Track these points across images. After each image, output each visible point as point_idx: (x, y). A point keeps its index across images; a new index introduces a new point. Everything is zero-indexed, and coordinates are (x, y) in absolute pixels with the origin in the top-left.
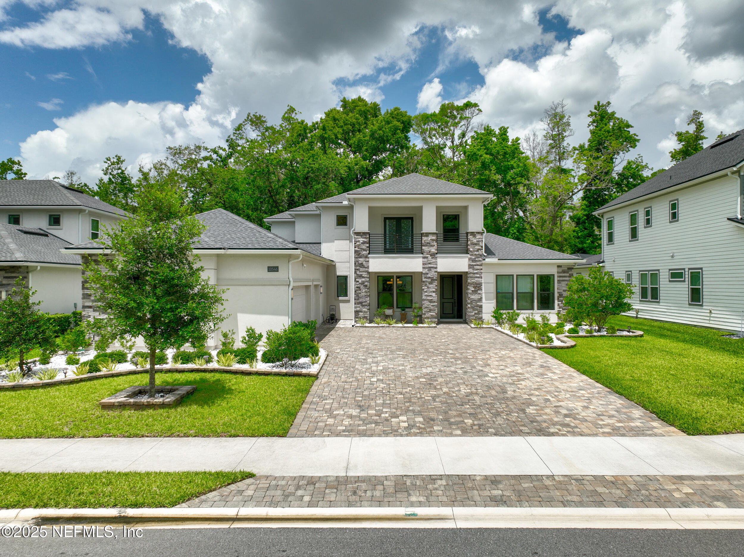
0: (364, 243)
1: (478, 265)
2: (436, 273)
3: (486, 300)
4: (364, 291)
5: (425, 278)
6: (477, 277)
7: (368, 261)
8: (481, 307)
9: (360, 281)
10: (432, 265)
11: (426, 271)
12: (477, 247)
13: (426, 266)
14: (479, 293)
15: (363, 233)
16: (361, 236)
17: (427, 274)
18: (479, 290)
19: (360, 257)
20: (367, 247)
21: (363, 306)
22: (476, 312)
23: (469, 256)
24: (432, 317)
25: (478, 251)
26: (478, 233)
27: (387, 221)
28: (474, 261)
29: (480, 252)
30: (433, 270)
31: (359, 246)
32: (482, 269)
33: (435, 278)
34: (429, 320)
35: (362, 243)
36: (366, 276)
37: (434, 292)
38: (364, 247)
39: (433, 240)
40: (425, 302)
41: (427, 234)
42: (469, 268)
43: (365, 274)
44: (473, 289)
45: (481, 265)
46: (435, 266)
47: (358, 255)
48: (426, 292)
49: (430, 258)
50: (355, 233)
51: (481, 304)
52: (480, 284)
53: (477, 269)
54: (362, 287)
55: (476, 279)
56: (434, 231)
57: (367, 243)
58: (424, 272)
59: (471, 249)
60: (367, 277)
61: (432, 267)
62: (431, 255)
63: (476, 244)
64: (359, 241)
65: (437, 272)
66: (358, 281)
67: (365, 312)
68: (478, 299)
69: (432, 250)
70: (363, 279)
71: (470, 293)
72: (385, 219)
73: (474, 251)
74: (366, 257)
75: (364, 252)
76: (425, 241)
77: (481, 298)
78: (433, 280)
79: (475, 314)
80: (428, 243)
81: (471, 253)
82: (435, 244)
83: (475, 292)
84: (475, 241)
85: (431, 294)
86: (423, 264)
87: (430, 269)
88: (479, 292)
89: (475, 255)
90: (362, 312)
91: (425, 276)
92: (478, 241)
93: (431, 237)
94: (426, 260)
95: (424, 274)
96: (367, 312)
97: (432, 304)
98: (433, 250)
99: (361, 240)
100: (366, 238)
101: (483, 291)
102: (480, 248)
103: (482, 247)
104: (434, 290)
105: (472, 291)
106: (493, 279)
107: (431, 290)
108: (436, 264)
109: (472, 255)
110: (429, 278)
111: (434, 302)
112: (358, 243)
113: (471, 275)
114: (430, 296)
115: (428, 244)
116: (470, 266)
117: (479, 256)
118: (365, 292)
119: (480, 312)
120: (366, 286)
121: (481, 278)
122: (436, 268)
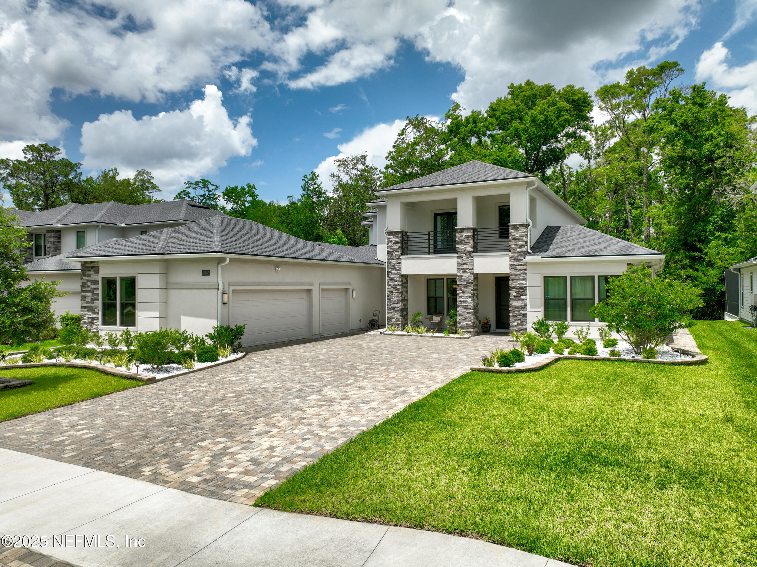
0: (396, 243)
1: (521, 265)
2: (472, 276)
3: (531, 307)
4: (396, 296)
5: (460, 281)
6: (519, 280)
7: (400, 263)
8: (525, 316)
9: (392, 284)
10: (467, 266)
11: (460, 273)
12: (520, 243)
13: (460, 267)
14: (523, 300)
15: (395, 232)
16: (393, 235)
17: (462, 276)
18: (522, 295)
19: (393, 259)
20: (399, 247)
21: (395, 311)
22: (519, 322)
23: (510, 254)
24: (468, 326)
25: (521, 247)
26: (522, 225)
27: (439, 218)
28: (516, 259)
29: (524, 249)
30: (469, 272)
31: (391, 246)
32: (526, 270)
33: (470, 281)
34: (464, 330)
35: (394, 243)
36: (398, 279)
37: (469, 297)
38: (396, 247)
39: (468, 237)
40: (460, 308)
41: (462, 230)
42: (511, 269)
43: (397, 278)
44: (515, 294)
45: (525, 265)
46: (471, 267)
47: (390, 256)
48: (460, 297)
49: (465, 257)
50: (388, 232)
51: (525, 312)
52: (524, 288)
53: (520, 270)
54: (394, 291)
55: (519, 282)
56: (470, 226)
57: (399, 243)
58: (458, 274)
59: (513, 246)
60: (399, 281)
61: (468, 268)
62: (466, 254)
63: (519, 239)
64: (391, 241)
65: (473, 273)
66: (390, 285)
67: (397, 318)
68: (521, 306)
69: (467, 248)
70: (396, 283)
71: (512, 299)
72: (436, 215)
73: (516, 248)
74: (399, 258)
75: (396, 253)
76: (459, 238)
77: (525, 305)
78: (468, 283)
79: (518, 324)
80: (462, 240)
81: (512, 251)
82: (471, 241)
83: (517, 298)
84: (517, 235)
85: (466, 300)
86: (458, 265)
87: (465, 269)
88: (522, 297)
89: (518, 252)
90: (394, 318)
91: (460, 278)
92: (521, 236)
93: (466, 233)
94: (460, 260)
95: (459, 276)
96: (399, 319)
97: (467, 311)
98: (469, 248)
99: (394, 240)
100: (398, 238)
101: (528, 297)
102: (524, 243)
103: (526, 242)
104: (470, 295)
105: (514, 296)
106: (540, 282)
107: (466, 295)
108: (473, 265)
109: (514, 253)
110: (465, 280)
111: (470, 309)
112: (390, 244)
113: (513, 277)
114: (466, 301)
115: (463, 242)
116: (512, 266)
117: (522, 254)
118: (398, 297)
119: (524, 322)
120: (398, 290)
121: (526, 280)
122: (472, 269)
